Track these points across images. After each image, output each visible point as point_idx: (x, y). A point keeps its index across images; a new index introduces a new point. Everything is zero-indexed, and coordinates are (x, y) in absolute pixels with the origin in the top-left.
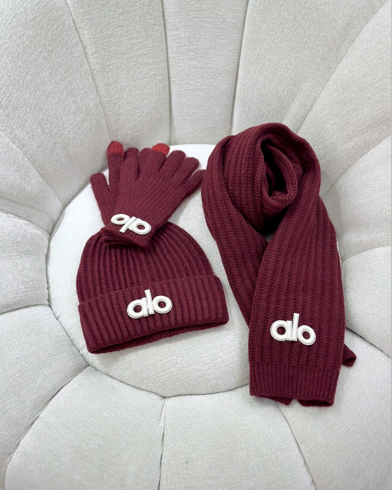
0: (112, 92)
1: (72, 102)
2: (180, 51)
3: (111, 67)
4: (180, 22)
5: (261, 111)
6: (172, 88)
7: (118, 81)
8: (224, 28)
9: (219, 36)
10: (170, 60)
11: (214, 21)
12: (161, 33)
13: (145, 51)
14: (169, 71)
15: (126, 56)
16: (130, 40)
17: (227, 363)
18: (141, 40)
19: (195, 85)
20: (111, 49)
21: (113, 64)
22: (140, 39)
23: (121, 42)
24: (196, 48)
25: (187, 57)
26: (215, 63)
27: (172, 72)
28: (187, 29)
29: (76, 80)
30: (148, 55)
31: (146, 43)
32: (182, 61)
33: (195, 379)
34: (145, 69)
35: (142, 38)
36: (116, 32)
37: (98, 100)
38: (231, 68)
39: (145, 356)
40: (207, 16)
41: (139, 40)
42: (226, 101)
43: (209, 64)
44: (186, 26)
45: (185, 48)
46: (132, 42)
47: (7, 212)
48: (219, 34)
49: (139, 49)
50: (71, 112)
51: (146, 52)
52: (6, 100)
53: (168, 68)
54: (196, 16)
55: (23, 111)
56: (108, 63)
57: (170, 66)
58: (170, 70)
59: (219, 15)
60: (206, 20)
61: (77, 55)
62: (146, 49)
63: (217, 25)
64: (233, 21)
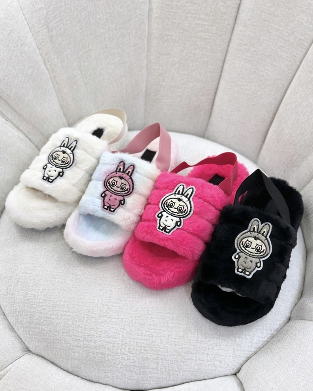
0: (162, 62)
1: (118, 53)
2: (240, 48)
3: (169, 37)
4: (249, 20)
5: (292, 137)
6: (221, 82)
7: (171, 54)
8: (289, 40)
9: (282, 46)
10: (229, 55)
11: (282, 30)
12: (228, 24)
13: (207, 35)
14: (223, 64)
15: (187, 33)
16: (196, 19)
17: (98, 351)
18: (207, 23)
19: (242, 87)
20: (175, 21)
21: (172, 35)
22: (206, 21)
23: (187, 17)
24: (255, 51)
25: (244, 57)
26: (268, 72)
27: (225, 67)
28: (254, 29)
29: (129, 35)
30: (208, 40)
31: (210, 28)
32: (238, 59)
33: (59, 348)
34: (200, 53)
35: (208, 21)
36: (185, 6)
37: (145, 64)
38: (281, 84)
39: (31, 301)
40: (277, 22)
41: (205, 23)
42: (265, 115)
43: (262, 71)
44: (254, 25)
45: (246, 47)
46: (197, 22)
47: (7, 120)
48: (282, 45)
49: (202, 31)
50: (113, 62)
51: (207, 37)
52: (54, 24)
53: (224, 61)
54: (267, 19)
55: (66, 40)
56: (168, 33)
57: (226, 60)
58: (225, 64)
59: (289, 26)
60: (276, 26)
61: (139, 12)
62: (208, 34)
63: (284, 35)
64: (300, 37)
